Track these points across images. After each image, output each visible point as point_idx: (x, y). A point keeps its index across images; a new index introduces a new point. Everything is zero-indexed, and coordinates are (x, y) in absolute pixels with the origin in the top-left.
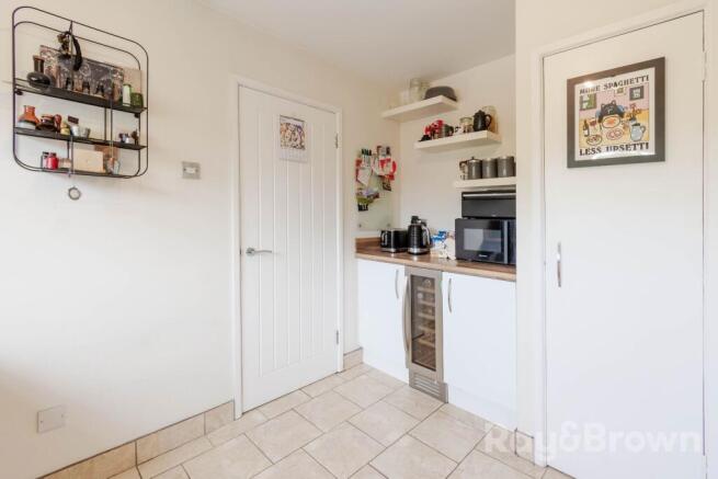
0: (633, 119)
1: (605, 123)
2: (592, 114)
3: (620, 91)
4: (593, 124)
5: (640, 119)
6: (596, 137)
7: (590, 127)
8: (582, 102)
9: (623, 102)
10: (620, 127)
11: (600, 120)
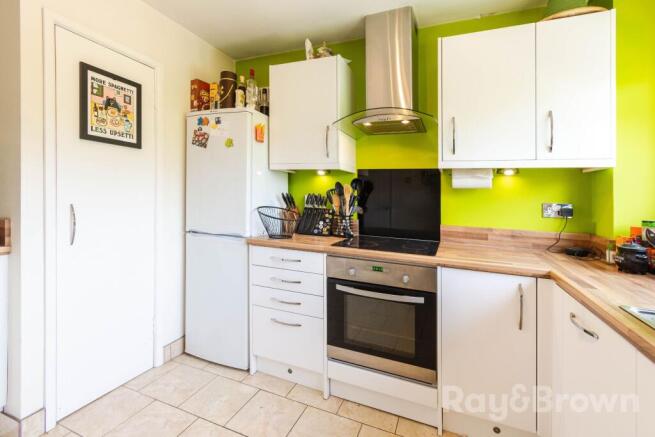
0: (125, 116)
1: (109, 111)
2: (100, 101)
3: (119, 93)
4: (101, 108)
5: (129, 117)
6: (103, 121)
7: (100, 111)
8: (93, 88)
9: (120, 101)
10: (118, 118)
11: (106, 108)
